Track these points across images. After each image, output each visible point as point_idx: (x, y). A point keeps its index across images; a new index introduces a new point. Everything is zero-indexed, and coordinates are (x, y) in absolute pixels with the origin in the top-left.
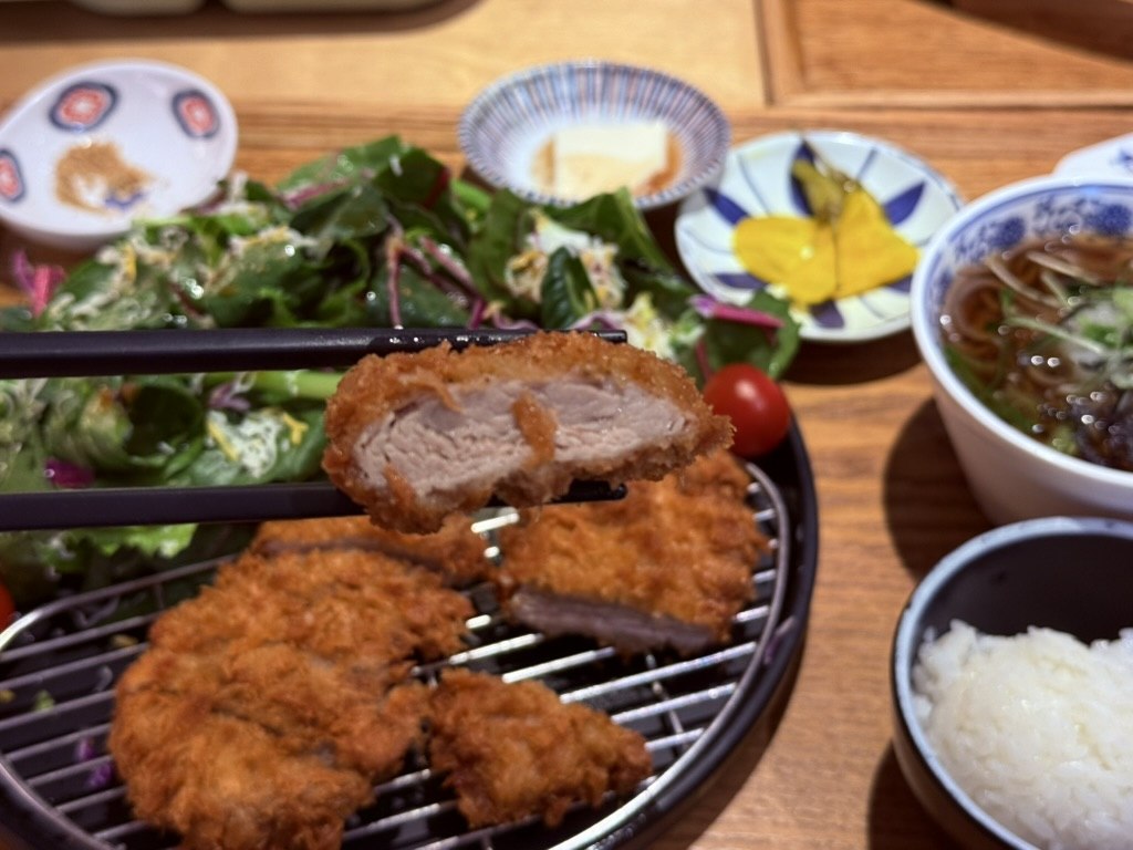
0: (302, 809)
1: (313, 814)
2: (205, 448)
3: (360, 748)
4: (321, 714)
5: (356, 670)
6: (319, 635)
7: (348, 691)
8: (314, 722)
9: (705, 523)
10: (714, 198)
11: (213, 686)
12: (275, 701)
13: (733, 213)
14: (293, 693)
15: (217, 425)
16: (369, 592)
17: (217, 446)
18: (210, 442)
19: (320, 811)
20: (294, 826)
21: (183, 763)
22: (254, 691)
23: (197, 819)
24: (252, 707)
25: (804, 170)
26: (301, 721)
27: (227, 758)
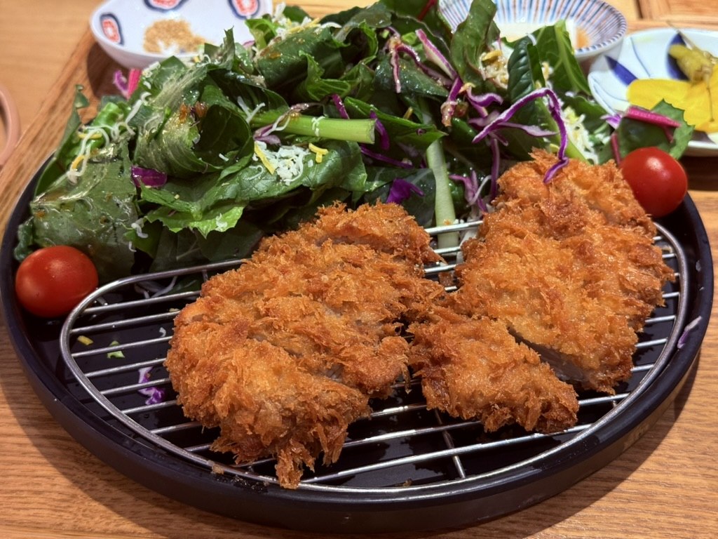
0: (317, 407)
1: (325, 413)
2: (251, 162)
3: (363, 370)
4: (333, 345)
5: (359, 322)
6: (332, 292)
7: (354, 333)
8: (327, 350)
9: (625, 247)
10: (614, 64)
11: (251, 319)
12: (298, 332)
13: (627, 77)
14: (312, 327)
15: (260, 149)
16: (369, 270)
17: (260, 162)
18: (255, 159)
19: (331, 411)
20: (310, 421)
21: (226, 368)
22: (281, 324)
23: (234, 408)
24: (278, 335)
25: (678, 51)
26: (318, 348)
27: (260, 367)
